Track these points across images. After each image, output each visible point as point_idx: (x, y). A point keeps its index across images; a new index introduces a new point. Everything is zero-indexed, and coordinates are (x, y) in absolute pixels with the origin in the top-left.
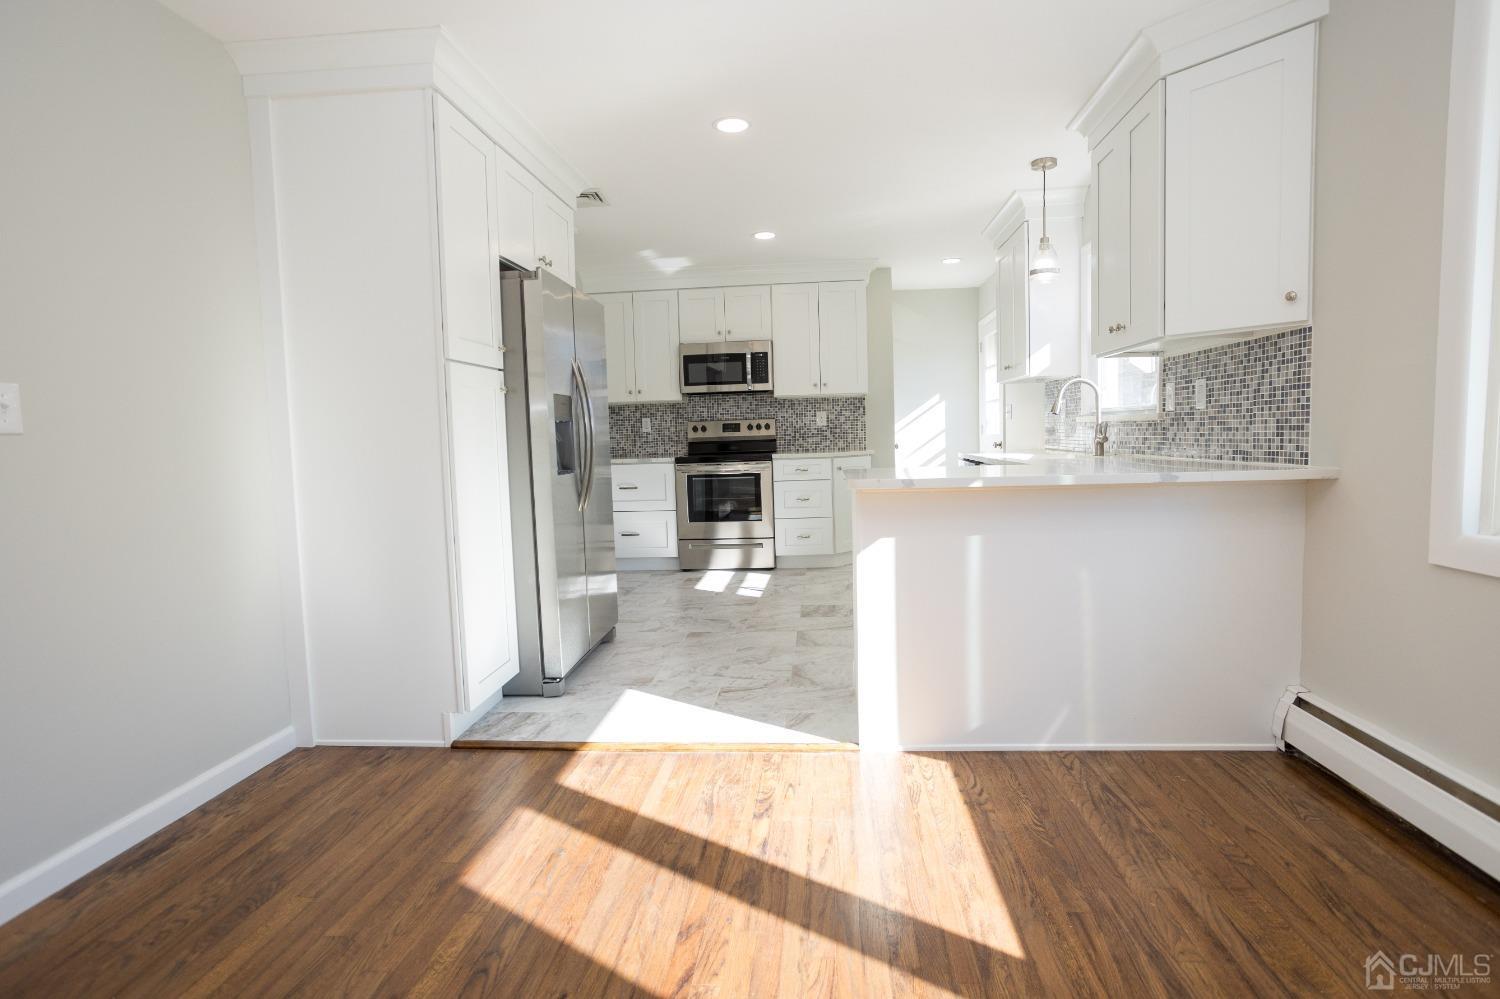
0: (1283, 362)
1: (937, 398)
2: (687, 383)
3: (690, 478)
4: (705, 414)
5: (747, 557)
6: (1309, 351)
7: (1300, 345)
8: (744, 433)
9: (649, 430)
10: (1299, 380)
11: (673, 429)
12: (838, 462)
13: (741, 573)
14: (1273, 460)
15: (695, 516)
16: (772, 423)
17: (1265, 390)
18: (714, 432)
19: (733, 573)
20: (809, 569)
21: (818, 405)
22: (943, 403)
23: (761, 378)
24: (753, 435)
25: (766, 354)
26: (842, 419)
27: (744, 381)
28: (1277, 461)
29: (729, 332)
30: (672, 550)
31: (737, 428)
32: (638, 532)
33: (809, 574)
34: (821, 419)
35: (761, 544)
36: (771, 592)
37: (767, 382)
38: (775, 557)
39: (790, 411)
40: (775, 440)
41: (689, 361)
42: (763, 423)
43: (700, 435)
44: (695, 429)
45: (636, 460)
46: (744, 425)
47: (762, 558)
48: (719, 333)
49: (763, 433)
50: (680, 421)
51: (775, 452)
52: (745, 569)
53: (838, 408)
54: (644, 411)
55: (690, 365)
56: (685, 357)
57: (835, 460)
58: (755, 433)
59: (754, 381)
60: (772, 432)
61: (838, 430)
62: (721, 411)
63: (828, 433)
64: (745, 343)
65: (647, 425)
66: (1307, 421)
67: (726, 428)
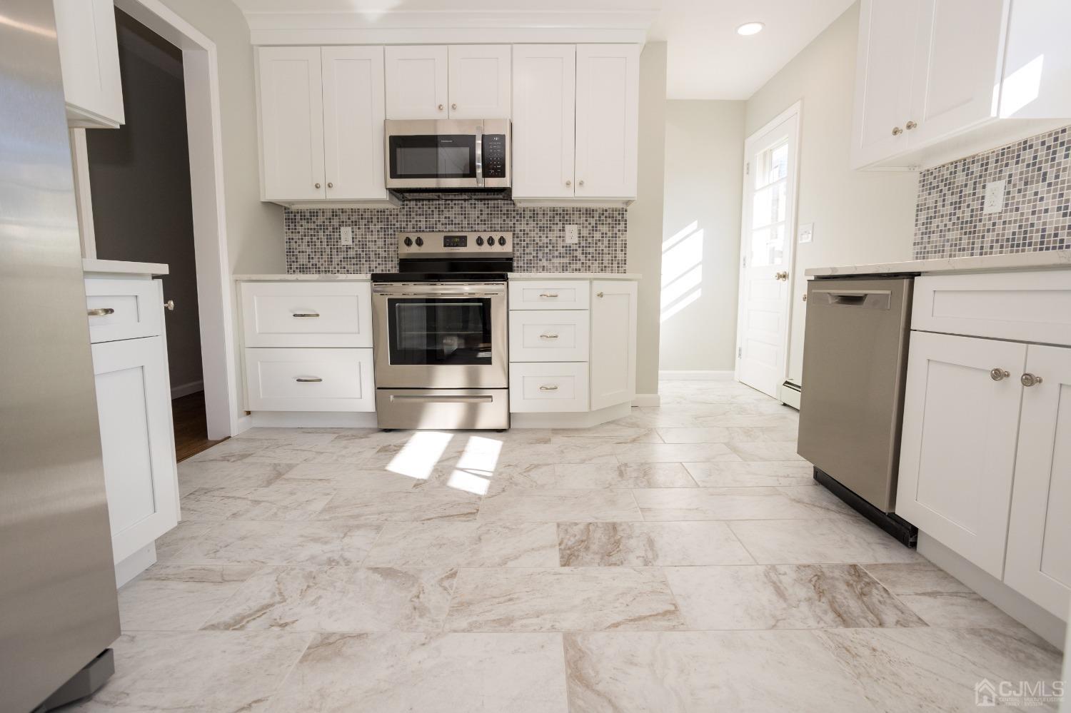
1: (694, 225)
2: (394, 174)
3: (392, 302)
4: (423, 225)
5: (473, 412)
8: (471, 249)
9: (350, 243)
11: (380, 243)
12: (599, 286)
13: (462, 436)
15: (399, 356)
16: (508, 237)
18: (434, 246)
19: (449, 436)
20: (556, 431)
21: (567, 217)
22: (702, 231)
23: (496, 170)
24: (483, 251)
25: (502, 137)
26: (597, 235)
27: (472, 174)
29: (454, 107)
30: (366, 401)
31: (462, 241)
32: (320, 377)
33: (559, 440)
34: (571, 235)
35: (491, 397)
36: (503, 481)
37: (503, 176)
38: (509, 414)
39: (532, 224)
40: (511, 259)
41: (398, 144)
42: (496, 236)
43: (414, 249)
44: (408, 242)
45: (316, 276)
46: (472, 238)
47: (492, 415)
48: (440, 107)
49: (497, 249)
50: (391, 231)
51: (511, 271)
52: (468, 429)
53: (593, 223)
54: (344, 217)
55: (399, 150)
56: (391, 138)
57: (595, 282)
58: (486, 248)
59: (486, 174)
60: (508, 248)
61: (591, 250)
62: (443, 220)
63: (579, 253)
64: (474, 122)
65: (346, 236)
67: (449, 241)
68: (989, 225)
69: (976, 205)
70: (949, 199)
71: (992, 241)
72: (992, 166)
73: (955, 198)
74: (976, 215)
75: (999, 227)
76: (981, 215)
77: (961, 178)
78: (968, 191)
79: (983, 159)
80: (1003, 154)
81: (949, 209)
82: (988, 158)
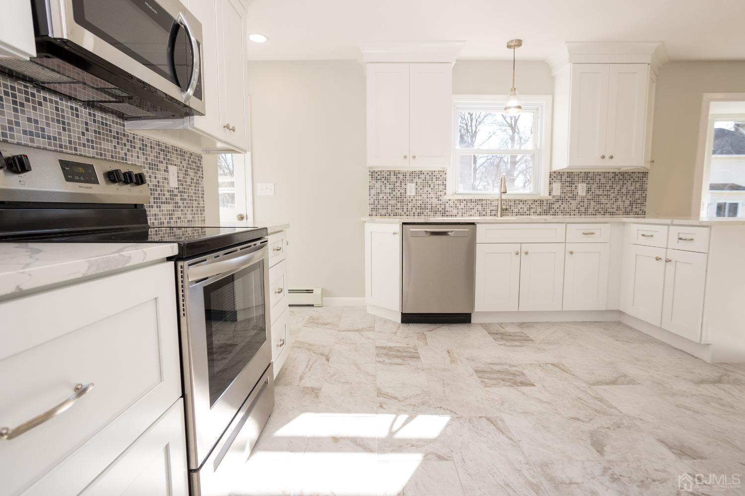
0: (634, 182)
6: (647, 179)
7: (643, 177)
10: (642, 188)
14: (627, 214)
17: (624, 190)
21: (169, 156)
26: (189, 180)
28: (630, 214)
66: (645, 201)
68: (410, 200)
69: (403, 191)
70: (388, 186)
71: (412, 207)
72: (408, 177)
73: (391, 186)
74: (403, 195)
75: (414, 202)
76: (405, 195)
77: (393, 178)
78: (398, 184)
79: (403, 173)
80: (412, 173)
81: (388, 191)
82: (406, 173)
